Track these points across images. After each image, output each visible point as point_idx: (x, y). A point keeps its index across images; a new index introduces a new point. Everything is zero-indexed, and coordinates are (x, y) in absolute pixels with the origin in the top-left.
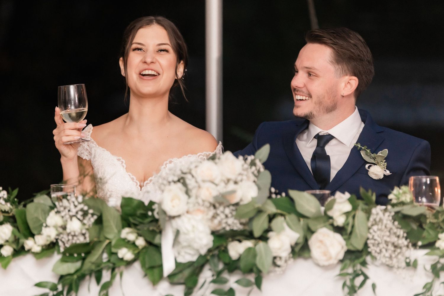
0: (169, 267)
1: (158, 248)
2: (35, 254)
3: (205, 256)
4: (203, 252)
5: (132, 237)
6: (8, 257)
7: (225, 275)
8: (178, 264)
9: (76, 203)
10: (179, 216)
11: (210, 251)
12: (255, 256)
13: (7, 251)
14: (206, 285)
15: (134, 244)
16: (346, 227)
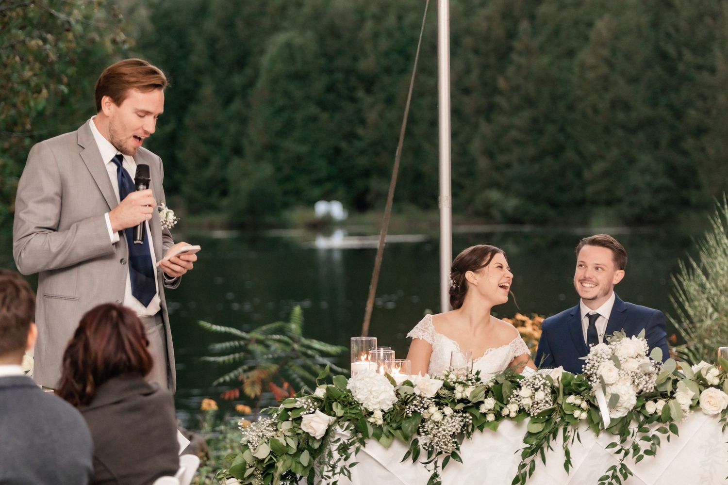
0: (607, 422)
1: (597, 409)
2: (512, 419)
3: (632, 410)
4: (631, 408)
5: (578, 402)
6: (492, 421)
7: (646, 426)
8: (612, 420)
9: (541, 379)
10: (612, 385)
11: (635, 408)
12: (669, 409)
13: (491, 418)
14: (635, 434)
15: (579, 406)
16: (721, 386)
